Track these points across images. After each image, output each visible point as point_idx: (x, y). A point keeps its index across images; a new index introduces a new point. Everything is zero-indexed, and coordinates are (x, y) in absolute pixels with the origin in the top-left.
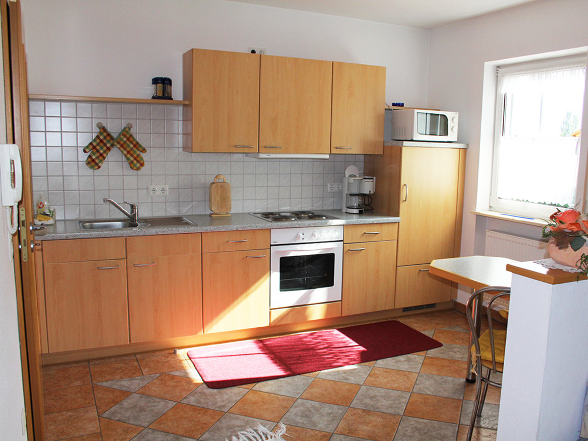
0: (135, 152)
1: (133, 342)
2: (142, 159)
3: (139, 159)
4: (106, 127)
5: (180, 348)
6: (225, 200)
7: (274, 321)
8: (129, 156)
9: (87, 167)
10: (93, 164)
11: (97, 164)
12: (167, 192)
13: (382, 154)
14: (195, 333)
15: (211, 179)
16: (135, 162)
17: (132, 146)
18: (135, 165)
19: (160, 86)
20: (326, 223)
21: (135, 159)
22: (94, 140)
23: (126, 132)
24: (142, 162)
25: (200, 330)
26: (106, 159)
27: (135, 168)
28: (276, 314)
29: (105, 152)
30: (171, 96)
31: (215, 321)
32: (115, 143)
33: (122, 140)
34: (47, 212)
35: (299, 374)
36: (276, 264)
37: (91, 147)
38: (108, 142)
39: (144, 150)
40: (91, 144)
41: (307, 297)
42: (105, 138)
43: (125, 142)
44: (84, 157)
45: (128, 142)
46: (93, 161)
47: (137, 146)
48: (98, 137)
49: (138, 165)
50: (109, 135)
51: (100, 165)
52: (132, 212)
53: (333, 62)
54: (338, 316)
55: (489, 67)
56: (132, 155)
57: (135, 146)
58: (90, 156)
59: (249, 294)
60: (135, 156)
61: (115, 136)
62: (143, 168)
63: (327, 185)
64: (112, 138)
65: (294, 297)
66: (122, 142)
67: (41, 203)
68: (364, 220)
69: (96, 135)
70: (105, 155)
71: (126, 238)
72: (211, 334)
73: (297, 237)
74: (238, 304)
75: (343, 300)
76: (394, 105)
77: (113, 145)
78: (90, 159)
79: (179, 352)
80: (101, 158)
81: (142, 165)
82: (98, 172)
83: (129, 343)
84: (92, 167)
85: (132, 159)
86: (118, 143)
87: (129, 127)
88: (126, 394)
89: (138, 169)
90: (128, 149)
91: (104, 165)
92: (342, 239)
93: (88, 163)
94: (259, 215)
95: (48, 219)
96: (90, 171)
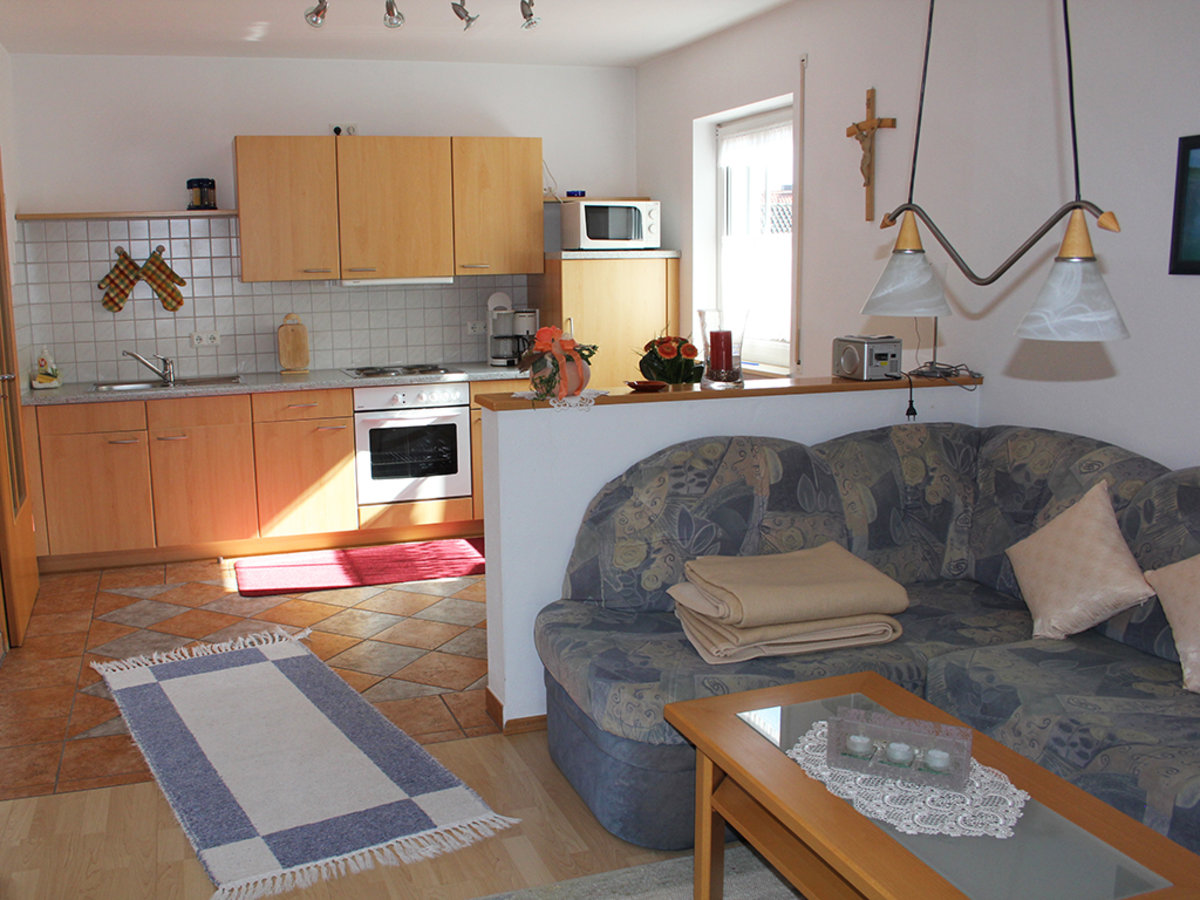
0: (169, 286)
1: (160, 545)
2: (179, 294)
3: (174, 295)
4: (128, 253)
5: (225, 558)
6: (299, 350)
7: (365, 524)
8: (160, 291)
9: (104, 309)
10: (111, 304)
11: (117, 304)
12: (218, 341)
13: (542, 271)
14: (248, 536)
15: (279, 321)
16: (169, 299)
17: (164, 277)
18: (170, 304)
19: (197, 191)
20: (439, 378)
21: (170, 295)
22: (112, 272)
23: (156, 258)
24: (179, 299)
25: (255, 532)
26: (130, 297)
27: (170, 308)
28: (369, 514)
29: (127, 287)
30: (215, 204)
31: (276, 519)
32: (141, 275)
33: (149, 269)
34: (50, 371)
35: (370, 585)
36: (364, 439)
37: (108, 281)
38: (131, 273)
39: (182, 282)
40: (108, 276)
41: (413, 488)
42: (126, 267)
43: (154, 273)
44: (100, 295)
45: (158, 272)
46: (112, 300)
47: (172, 277)
48: (117, 267)
49: (174, 304)
50: (132, 263)
51: (121, 305)
52: (166, 369)
53: (452, 138)
54: (468, 519)
55: (701, 126)
56: (165, 291)
57: (168, 277)
58: (107, 294)
59: (325, 483)
60: (169, 290)
61: (141, 264)
62: (181, 308)
63: (466, 325)
64: (136, 268)
65: (394, 488)
66: (150, 273)
67: (43, 360)
68: (502, 373)
69: (115, 263)
70: (127, 291)
71: (146, 401)
72: (271, 538)
73: (394, 399)
74: (308, 497)
75: (475, 495)
76: (570, 194)
77: (138, 278)
78: (107, 299)
79: (224, 562)
80: (122, 295)
81: (180, 303)
82: (119, 315)
83: (155, 546)
84: (110, 309)
85: (165, 295)
86: (144, 274)
87: (161, 249)
88: (134, 600)
89: (174, 309)
90: (159, 282)
91: (127, 305)
92: (468, 403)
93: (105, 304)
94: (353, 372)
95: (51, 380)
96: (109, 315)
